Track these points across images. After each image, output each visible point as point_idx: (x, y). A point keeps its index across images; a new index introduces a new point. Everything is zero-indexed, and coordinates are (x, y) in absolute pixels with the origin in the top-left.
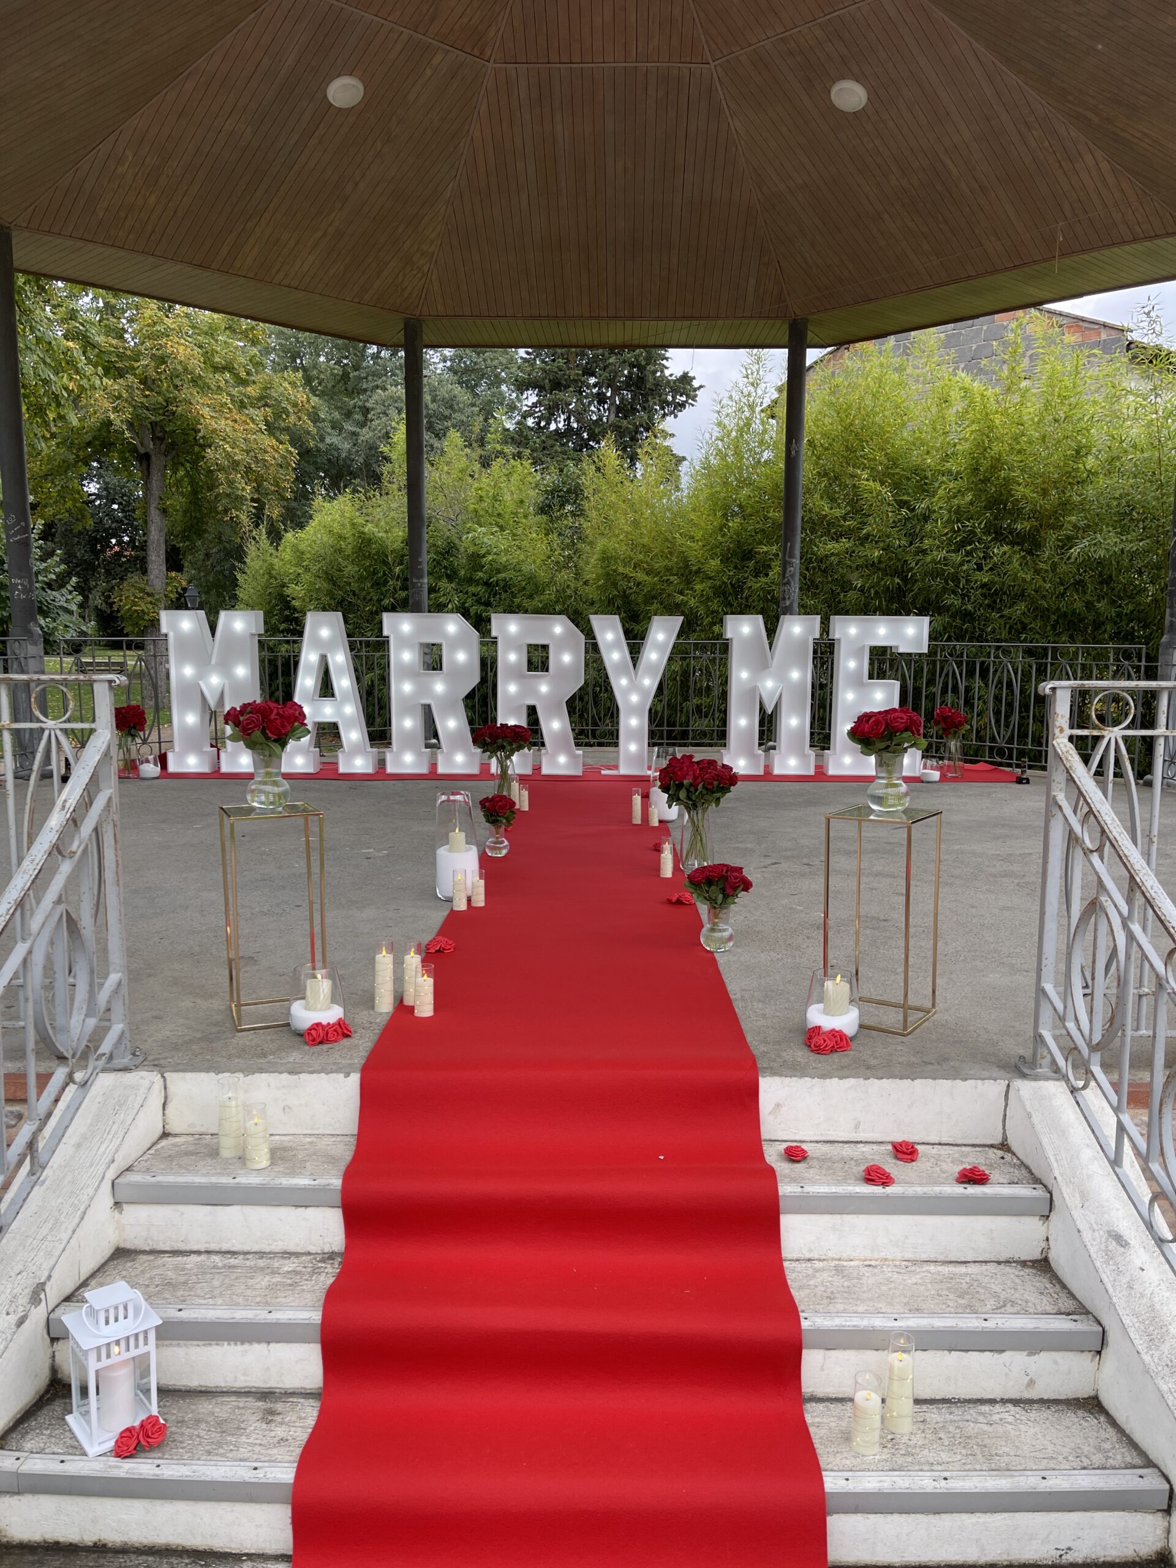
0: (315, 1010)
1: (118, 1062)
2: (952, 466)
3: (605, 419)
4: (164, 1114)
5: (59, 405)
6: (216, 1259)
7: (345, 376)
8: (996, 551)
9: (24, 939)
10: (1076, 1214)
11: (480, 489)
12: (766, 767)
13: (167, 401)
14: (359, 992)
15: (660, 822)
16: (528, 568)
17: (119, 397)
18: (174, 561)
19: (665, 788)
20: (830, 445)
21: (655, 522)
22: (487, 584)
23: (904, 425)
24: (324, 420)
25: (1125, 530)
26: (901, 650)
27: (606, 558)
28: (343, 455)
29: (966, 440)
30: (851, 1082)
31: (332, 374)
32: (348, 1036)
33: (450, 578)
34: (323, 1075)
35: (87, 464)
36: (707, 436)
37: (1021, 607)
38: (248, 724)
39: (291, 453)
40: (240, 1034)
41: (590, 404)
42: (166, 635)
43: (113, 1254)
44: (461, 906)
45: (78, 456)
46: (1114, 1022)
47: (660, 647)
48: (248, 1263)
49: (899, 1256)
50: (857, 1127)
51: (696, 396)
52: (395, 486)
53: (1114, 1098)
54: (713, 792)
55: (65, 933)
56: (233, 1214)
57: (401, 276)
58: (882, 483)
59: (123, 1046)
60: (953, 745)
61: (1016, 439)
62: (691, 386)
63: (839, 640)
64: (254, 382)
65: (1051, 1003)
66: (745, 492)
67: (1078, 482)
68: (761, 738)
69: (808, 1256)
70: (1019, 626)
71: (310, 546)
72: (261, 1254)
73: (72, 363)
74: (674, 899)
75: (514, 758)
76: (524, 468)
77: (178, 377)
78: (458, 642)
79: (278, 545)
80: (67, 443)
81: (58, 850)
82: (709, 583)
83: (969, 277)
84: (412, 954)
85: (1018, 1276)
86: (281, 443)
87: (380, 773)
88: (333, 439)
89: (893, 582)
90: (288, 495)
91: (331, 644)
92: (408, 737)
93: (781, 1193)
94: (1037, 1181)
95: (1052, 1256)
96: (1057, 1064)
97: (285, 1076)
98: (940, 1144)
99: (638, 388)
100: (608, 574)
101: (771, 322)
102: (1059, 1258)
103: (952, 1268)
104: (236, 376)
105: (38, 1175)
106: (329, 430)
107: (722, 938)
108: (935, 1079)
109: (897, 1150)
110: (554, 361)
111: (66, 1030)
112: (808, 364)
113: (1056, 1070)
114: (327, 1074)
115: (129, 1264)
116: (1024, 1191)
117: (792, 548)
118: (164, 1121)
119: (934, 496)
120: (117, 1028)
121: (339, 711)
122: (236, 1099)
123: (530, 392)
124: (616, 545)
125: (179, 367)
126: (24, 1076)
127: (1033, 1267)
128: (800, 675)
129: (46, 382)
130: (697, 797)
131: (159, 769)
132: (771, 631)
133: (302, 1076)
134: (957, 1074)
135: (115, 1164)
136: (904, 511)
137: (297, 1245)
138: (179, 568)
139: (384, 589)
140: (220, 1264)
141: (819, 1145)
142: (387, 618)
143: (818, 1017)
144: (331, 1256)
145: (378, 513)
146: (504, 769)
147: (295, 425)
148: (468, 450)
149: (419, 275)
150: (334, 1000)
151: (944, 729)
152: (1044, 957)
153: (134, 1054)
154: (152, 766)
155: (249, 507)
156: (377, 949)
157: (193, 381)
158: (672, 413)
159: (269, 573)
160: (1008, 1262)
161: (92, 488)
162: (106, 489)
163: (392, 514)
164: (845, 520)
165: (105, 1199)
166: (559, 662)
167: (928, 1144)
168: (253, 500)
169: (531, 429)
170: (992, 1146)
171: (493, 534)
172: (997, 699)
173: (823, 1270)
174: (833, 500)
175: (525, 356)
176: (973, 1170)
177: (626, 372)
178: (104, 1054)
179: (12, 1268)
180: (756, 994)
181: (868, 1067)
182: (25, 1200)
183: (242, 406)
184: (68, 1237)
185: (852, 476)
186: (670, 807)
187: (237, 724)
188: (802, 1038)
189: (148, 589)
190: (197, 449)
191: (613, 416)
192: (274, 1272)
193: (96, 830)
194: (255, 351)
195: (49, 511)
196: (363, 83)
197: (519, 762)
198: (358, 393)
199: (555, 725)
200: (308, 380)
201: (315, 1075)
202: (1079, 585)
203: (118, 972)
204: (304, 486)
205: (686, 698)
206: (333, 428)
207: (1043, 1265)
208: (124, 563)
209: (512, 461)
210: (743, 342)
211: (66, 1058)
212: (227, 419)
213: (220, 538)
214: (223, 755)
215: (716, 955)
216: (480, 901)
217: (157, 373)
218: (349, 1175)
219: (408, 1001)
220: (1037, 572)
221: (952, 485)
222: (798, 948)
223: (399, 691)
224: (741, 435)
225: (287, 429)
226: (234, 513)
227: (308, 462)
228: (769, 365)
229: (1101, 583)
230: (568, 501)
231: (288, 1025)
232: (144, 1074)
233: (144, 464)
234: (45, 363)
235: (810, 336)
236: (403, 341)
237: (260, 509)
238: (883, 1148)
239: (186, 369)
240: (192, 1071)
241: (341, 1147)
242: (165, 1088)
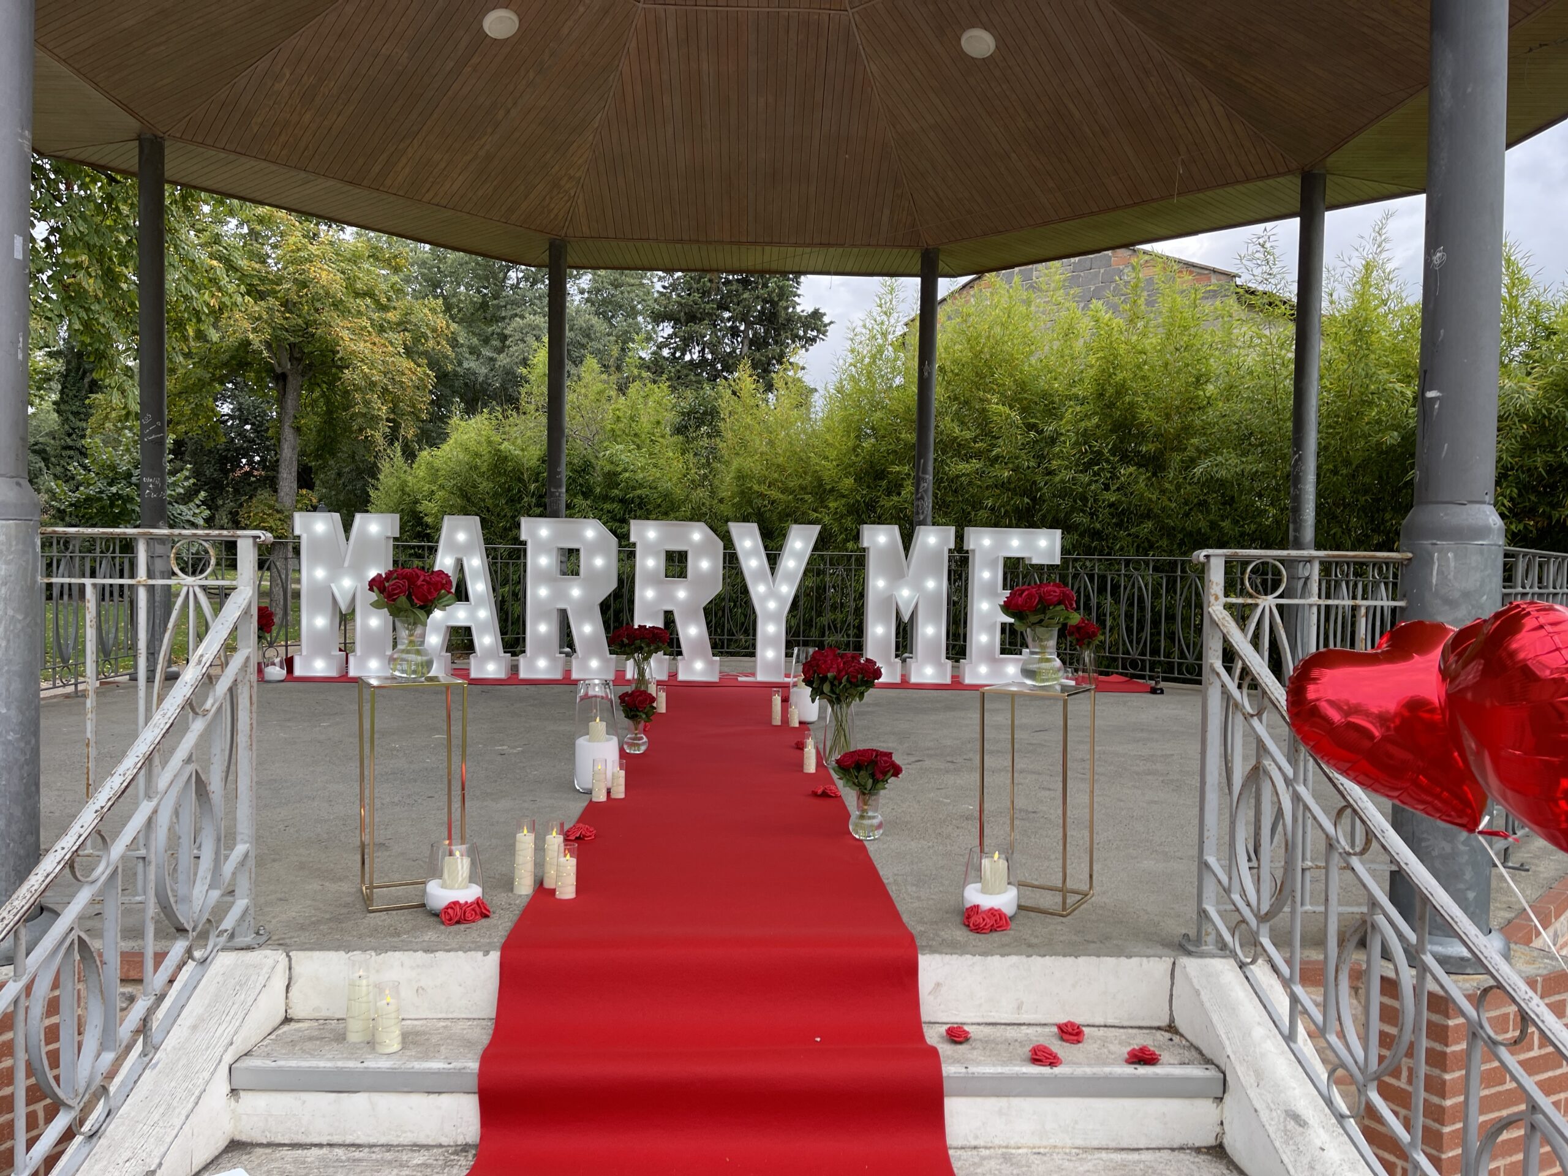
0: (451, 888)
1: (239, 941)
2: (1077, 390)
3: (738, 351)
4: (287, 998)
5: (199, 320)
6: (339, 1152)
7: (484, 306)
8: (1122, 471)
9: (149, 797)
10: (1252, 1093)
11: (618, 410)
12: (903, 676)
13: (306, 324)
14: (497, 876)
15: (801, 723)
16: (666, 485)
17: (259, 318)
18: (305, 479)
19: (808, 682)
20: (961, 370)
21: (790, 443)
22: (622, 501)
23: (1031, 353)
24: (462, 346)
25: (1245, 454)
26: (1035, 561)
27: (741, 476)
28: (480, 379)
29: (1092, 366)
30: (1013, 959)
31: (471, 302)
32: (487, 916)
33: (586, 496)
34: (460, 953)
35: (222, 383)
36: (841, 362)
37: (1149, 525)
38: (394, 590)
39: (428, 376)
40: (372, 915)
41: (724, 336)
42: (299, 537)
43: (227, 1147)
44: (600, 797)
45: (214, 375)
46: (1283, 892)
47: (797, 555)
48: (374, 1156)
49: (1069, 1143)
50: (1019, 1008)
51: (826, 331)
52: (532, 407)
53: (1285, 970)
54: (857, 686)
55: (194, 794)
56: (359, 1101)
57: (548, 198)
58: (1011, 407)
59: (247, 923)
60: (1087, 656)
61: (1139, 367)
62: (822, 322)
63: (973, 551)
64: (395, 308)
65: (1215, 875)
66: (879, 414)
67: (1199, 408)
68: (897, 649)
69: (974, 1143)
70: (1146, 544)
71: (445, 463)
72: (388, 1147)
73: (214, 281)
74: (820, 792)
75: (652, 661)
76: (661, 392)
77: (318, 300)
78: (596, 547)
79: (413, 462)
80: (204, 362)
81: (191, 706)
82: (843, 501)
83: (1092, 213)
84: (554, 834)
85: (1193, 1163)
86: (419, 366)
87: (513, 678)
88: (470, 364)
89: (1022, 502)
90: (424, 416)
91: (467, 548)
92: (543, 642)
93: (944, 1074)
94: (1208, 1061)
95: (1227, 1142)
96: (1223, 939)
97: (420, 954)
98: (1105, 1026)
99: (771, 322)
100: (742, 492)
101: (904, 251)
102: (1235, 1144)
103: (1124, 1156)
104: (377, 302)
105: (150, 1056)
106: (467, 355)
107: (872, 826)
108: (1098, 956)
109: (1062, 1031)
110: (689, 295)
111: (187, 899)
112: (939, 298)
113: (1223, 946)
114: (465, 952)
115: (244, 1157)
116: (1196, 1071)
117: (925, 464)
118: (287, 1005)
119: (1061, 420)
120: (241, 904)
121: (472, 615)
122: (368, 977)
123: (666, 324)
124: (750, 464)
125: (321, 291)
126: (141, 955)
127: (1208, 1153)
128: (935, 584)
129: (187, 298)
130: (841, 691)
131: (285, 672)
132: (907, 540)
133: (438, 954)
134: (1120, 952)
135: (233, 1047)
136: (1032, 434)
137: (428, 1136)
138: (310, 486)
139: (518, 506)
140: (344, 1158)
141: (981, 1028)
142: (525, 522)
143: (975, 896)
144: (465, 1148)
145: (514, 432)
146: (641, 673)
147: (433, 349)
148: (604, 376)
149: (566, 198)
150: (472, 879)
151: (1078, 640)
152: (1206, 828)
153: (257, 933)
154: (278, 668)
155: (384, 427)
156: (519, 828)
157: (334, 304)
158: (802, 347)
159: (403, 490)
160: (1181, 1149)
161: (226, 408)
162: (240, 410)
163: (529, 433)
164: (975, 442)
165: (221, 1086)
166: (697, 568)
167: (1093, 1026)
168: (388, 420)
169: (667, 359)
170: (1159, 1028)
171: (630, 451)
172: (1129, 616)
173: (990, 1157)
174: (963, 423)
175: (662, 290)
176: (1143, 1049)
177: (759, 308)
178: (226, 931)
179: (120, 1155)
180: (909, 879)
181: (1030, 946)
182: (135, 1082)
183: (382, 330)
184: (181, 1123)
185: (981, 400)
186: (813, 701)
187: (382, 590)
188: (959, 919)
189: (278, 506)
190: (334, 370)
191: (746, 349)
192: (402, 1165)
193: (231, 690)
194: (395, 278)
195: (182, 428)
196: (518, 15)
197: (657, 667)
198: (497, 321)
199: (692, 631)
200: (448, 308)
201: (452, 953)
202: (1203, 505)
203: (246, 842)
204: (439, 409)
205: (819, 614)
206: (470, 353)
207: (1218, 1151)
208: (254, 482)
209: (649, 385)
210: (877, 270)
211: (186, 931)
212: (366, 341)
213: (353, 457)
214: (351, 659)
215: (866, 843)
216: (620, 793)
217: (299, 296)
218: (486, 1059)
219: (549, 884)
220: (1163, 492)
221: (1078, 409)
222: (948, 837)
223: (534, 595)
224: (874, 361)
225: (425, 354)
226: (369, 432)
227: (445, 386)
228: (902, 296)
229: (1224, 504)
230: (703, 423)
231: (423, 905)
232: (268, 952)
233: (281, 384)
234: (187, 280)
235: (941, 265)
236: (547, 261)
237: (395, 429)
238: (1047, 1030)
239: (327, 294)
240: (320, 950)
241: (478, 1030)
242: (290, 969)
